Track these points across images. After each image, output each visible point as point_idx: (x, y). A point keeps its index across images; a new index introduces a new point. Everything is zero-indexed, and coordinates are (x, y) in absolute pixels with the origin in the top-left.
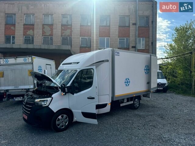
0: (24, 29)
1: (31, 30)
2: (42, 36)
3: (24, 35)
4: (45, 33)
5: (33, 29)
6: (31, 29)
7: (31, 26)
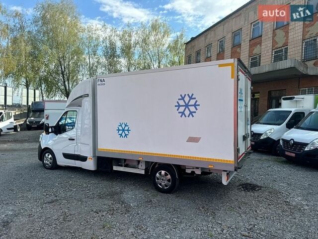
0: (251, 46)
1: (258, 46)
2: (273, 50)
3: (249, 57)
4: (277, 43)
5: (260, 43)
6: (259, 44)
7: (258, 40)
